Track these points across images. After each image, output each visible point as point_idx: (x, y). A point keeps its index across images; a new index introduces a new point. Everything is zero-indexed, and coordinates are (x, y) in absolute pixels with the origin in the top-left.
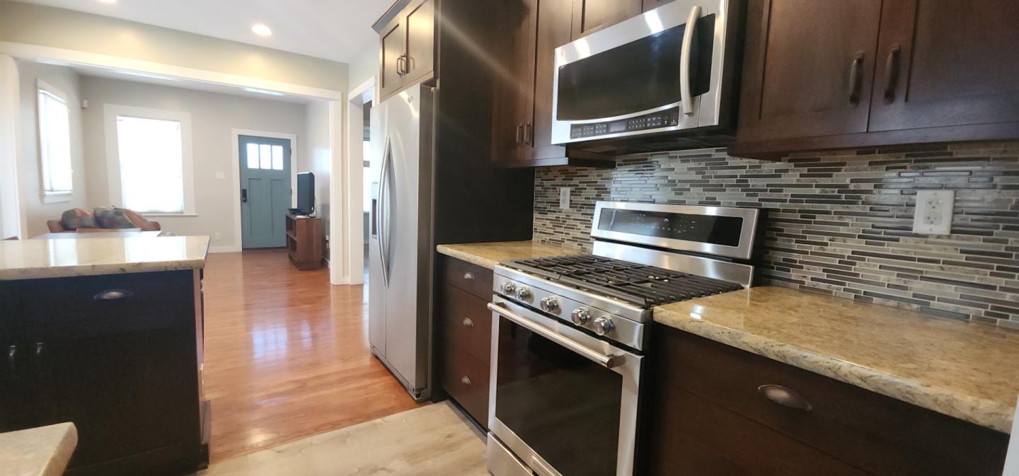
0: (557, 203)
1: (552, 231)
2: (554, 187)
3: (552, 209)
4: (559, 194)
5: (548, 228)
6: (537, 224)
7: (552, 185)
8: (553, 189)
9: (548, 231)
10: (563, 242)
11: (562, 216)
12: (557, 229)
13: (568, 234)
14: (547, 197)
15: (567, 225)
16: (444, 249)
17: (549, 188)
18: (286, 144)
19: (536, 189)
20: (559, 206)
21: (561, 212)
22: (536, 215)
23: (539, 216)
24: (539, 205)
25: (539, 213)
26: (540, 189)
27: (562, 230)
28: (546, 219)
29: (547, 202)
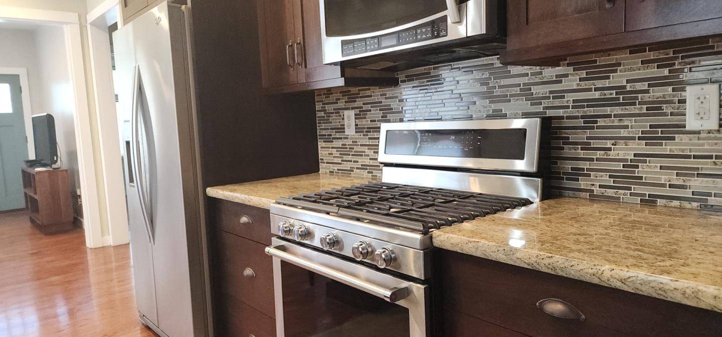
0: (341, 129)
1: (339, 160)
2: (337, 111)
3: (338, 135)
4: (343, 119)
5: (334, 157)
6: (322, 153)
7: (334, 109)
8: (336, 113)
9: (336, 160)
10: (353, 171)
11: (349, 142)
12: (345, 157)
13: (357, 162)
14: (331, 123)
15: (355, 152)
16: (215, 192)
17: (333, 113)
18: (13, 81)
19: (319, 114)
20: (344, 132)
21: (347, 138)
22: (321, 144)
23: (324, 145)
24: (324, 132)
25: (324, 142)
26: (322, 114)
27: (350, 157)
28: (333, 148)
29: (331, 129)
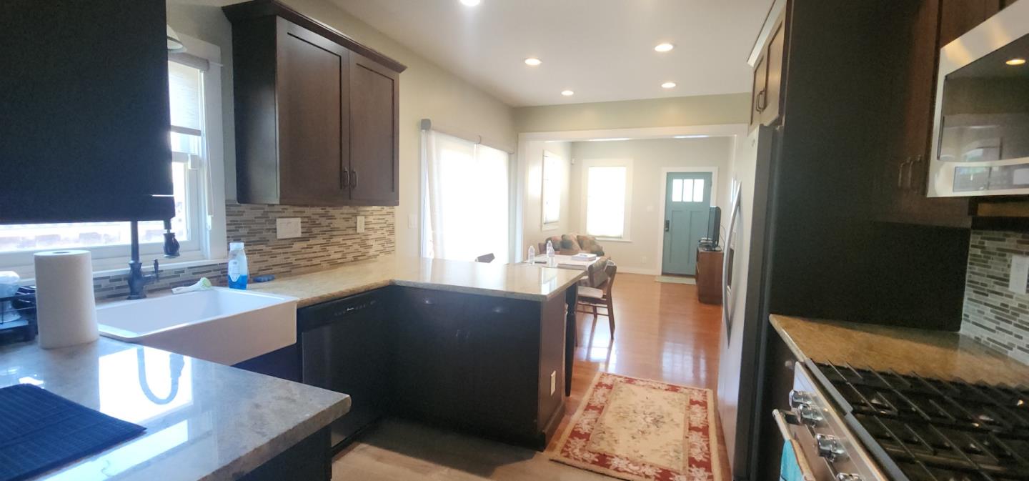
0: (1004, 280)
1: (993, 326)
2: (1003, 253)
3: (997, 288)
4: (1009, 266)
5: (986, 318)
6: (968, 307)
7: (998, 249)
8: (1000, 255)
9: (987, 324)
10: (1011, 349)
11: (1014, 303)
12: (1003, 325)
13: (1021, 338)
14: (990, 267)
15: (1021, 321)
17: (994, 254)
19: (972, 251)
20: (1007, 286)
21: (1011, 297)
22: (968, 292)
23: (974, 296)
24: (976, 278)
25: (975, 292)
26: (979, 252)
27: (1010, 327)
28: (986, 304)
29: (988, 276)
